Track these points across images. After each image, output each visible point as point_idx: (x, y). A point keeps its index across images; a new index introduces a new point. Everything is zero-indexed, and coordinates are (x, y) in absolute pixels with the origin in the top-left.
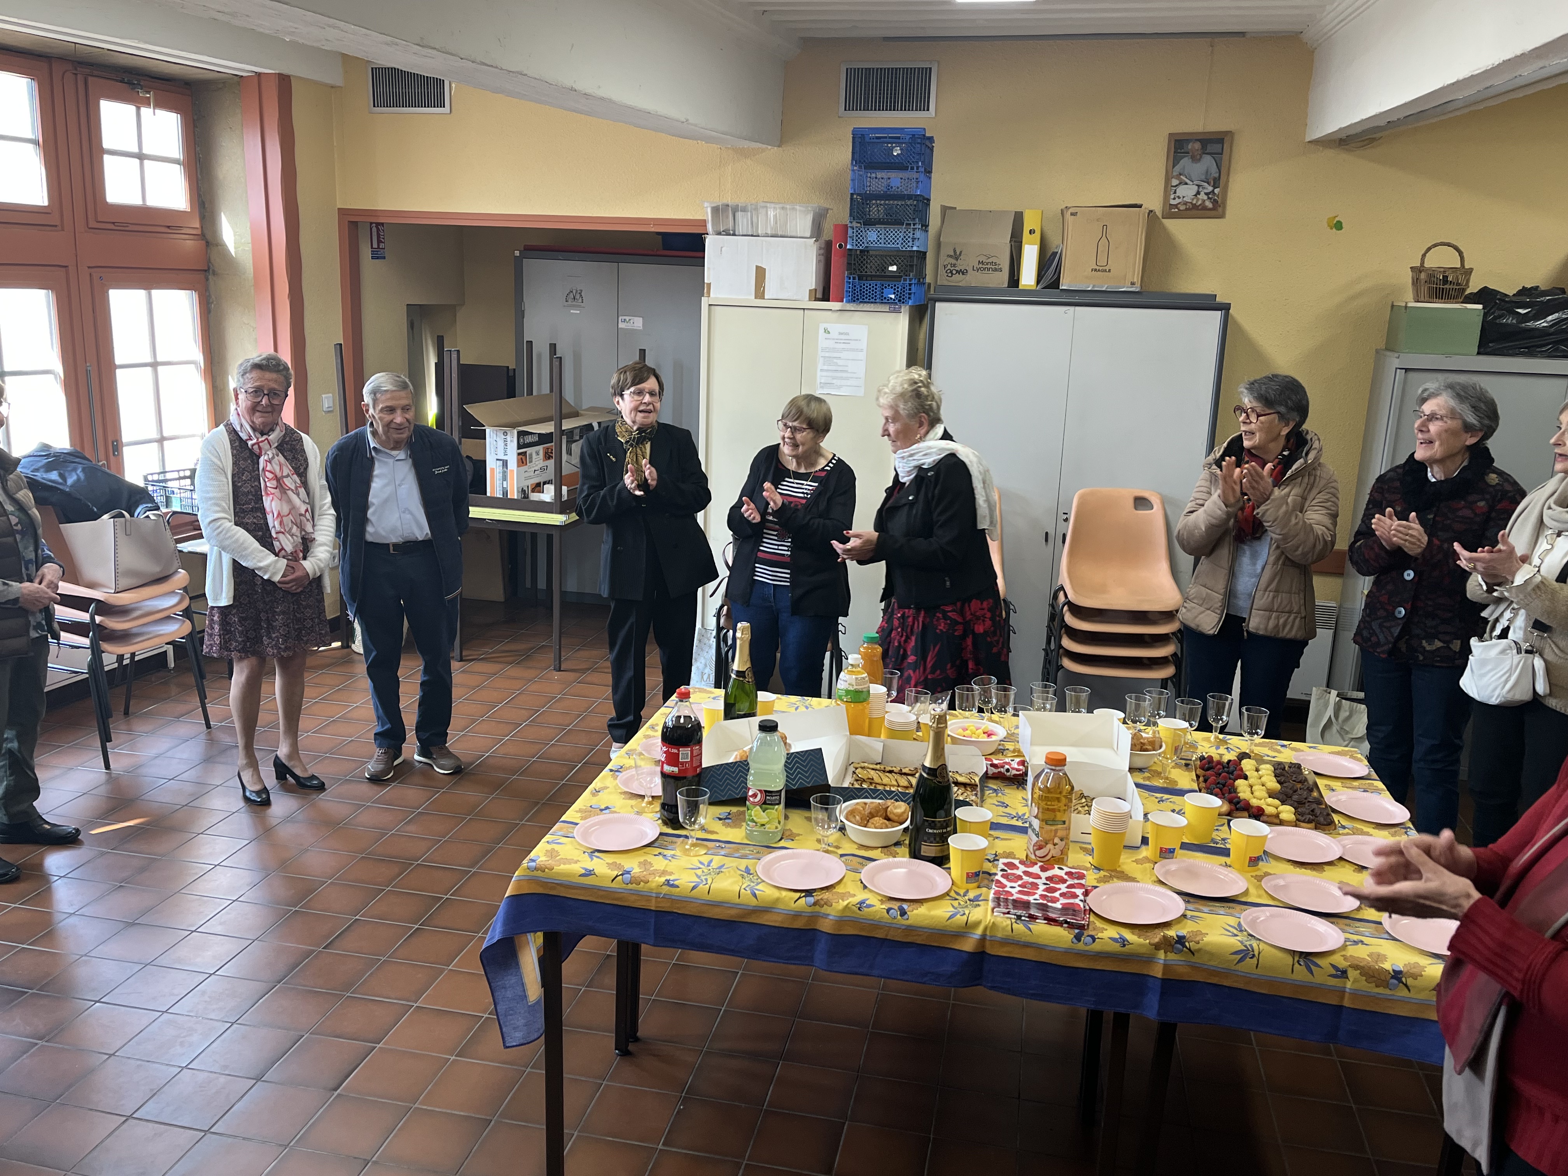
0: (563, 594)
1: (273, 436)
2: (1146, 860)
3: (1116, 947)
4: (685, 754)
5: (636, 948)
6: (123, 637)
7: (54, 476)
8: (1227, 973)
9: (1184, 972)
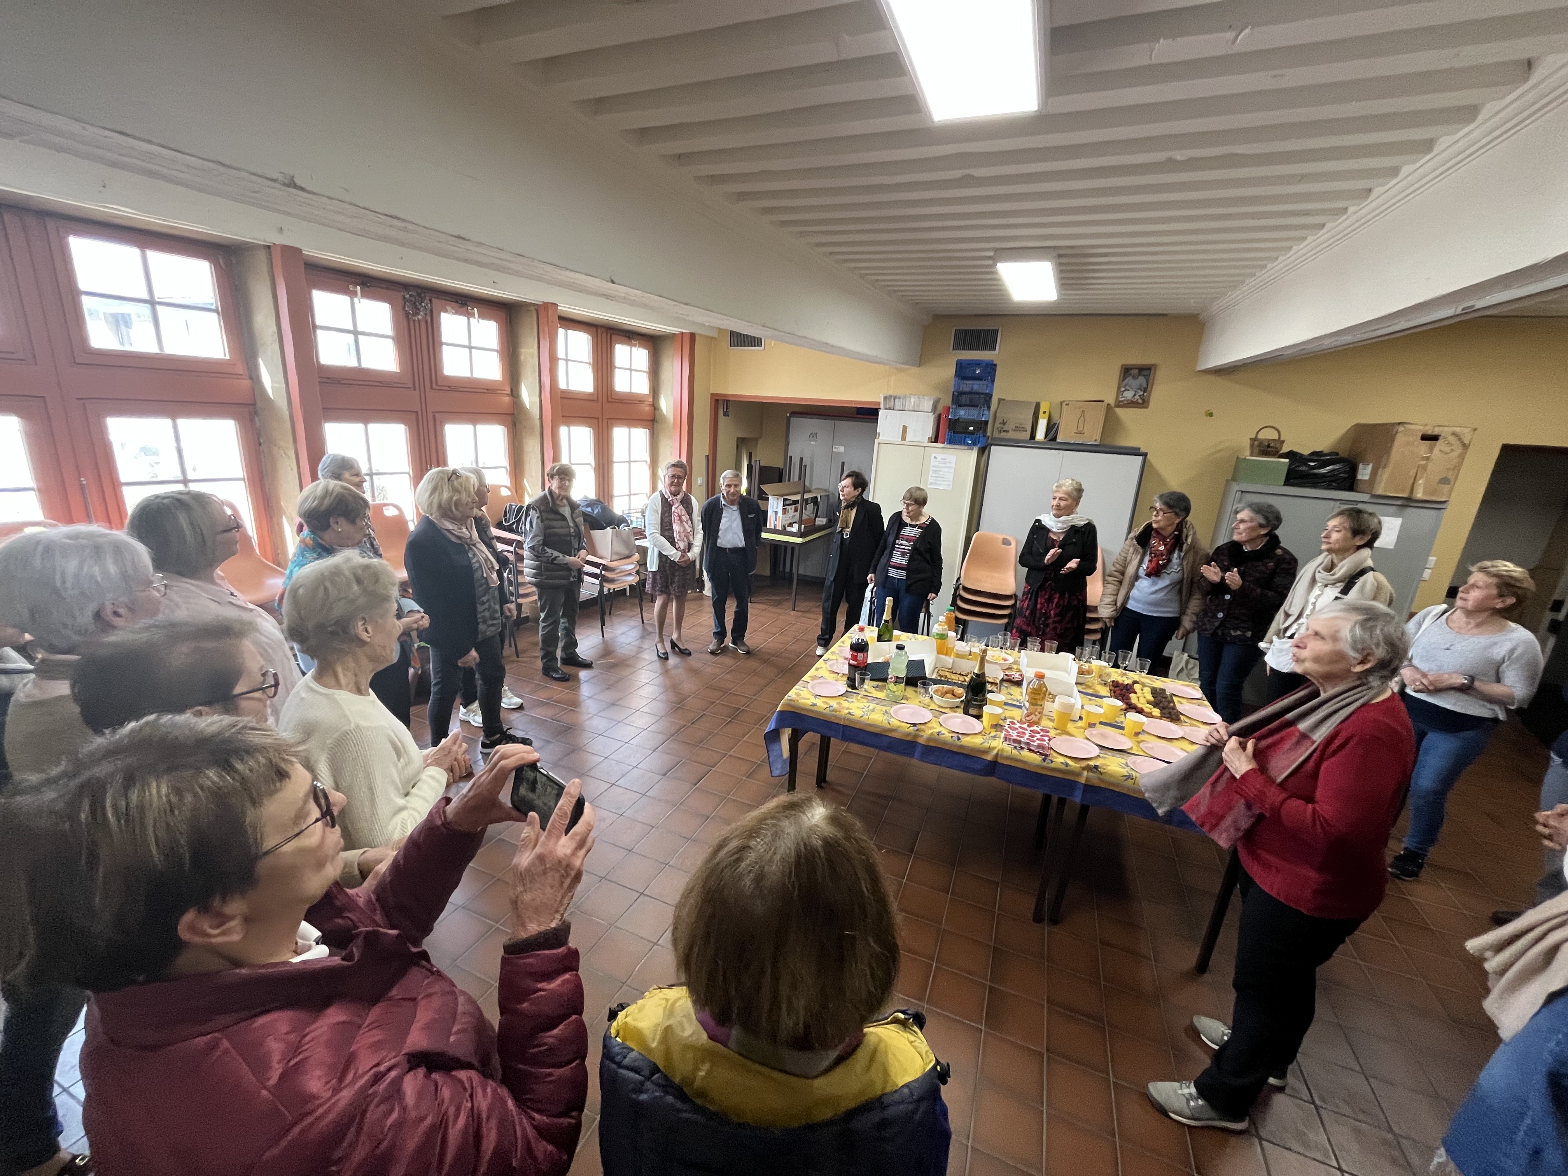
0: (798, 575)
1: (678, 497)
2: (1081, 727)
3: (1063, 767)
4: (860, 656)
5: (829, 739)
6: (611, 581)
7: (589, 509)
8: (1118, 785)
9: (1096, 782)
